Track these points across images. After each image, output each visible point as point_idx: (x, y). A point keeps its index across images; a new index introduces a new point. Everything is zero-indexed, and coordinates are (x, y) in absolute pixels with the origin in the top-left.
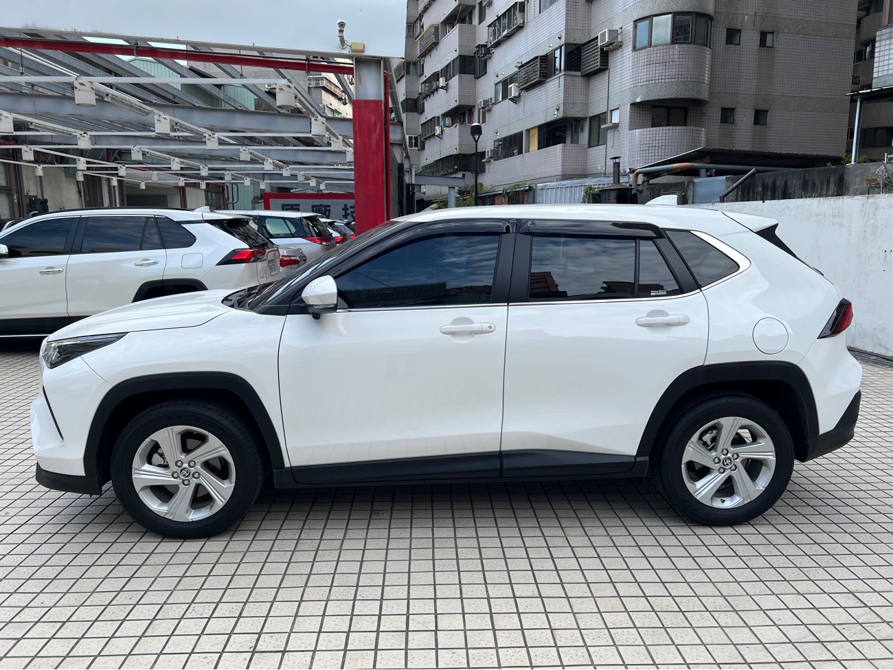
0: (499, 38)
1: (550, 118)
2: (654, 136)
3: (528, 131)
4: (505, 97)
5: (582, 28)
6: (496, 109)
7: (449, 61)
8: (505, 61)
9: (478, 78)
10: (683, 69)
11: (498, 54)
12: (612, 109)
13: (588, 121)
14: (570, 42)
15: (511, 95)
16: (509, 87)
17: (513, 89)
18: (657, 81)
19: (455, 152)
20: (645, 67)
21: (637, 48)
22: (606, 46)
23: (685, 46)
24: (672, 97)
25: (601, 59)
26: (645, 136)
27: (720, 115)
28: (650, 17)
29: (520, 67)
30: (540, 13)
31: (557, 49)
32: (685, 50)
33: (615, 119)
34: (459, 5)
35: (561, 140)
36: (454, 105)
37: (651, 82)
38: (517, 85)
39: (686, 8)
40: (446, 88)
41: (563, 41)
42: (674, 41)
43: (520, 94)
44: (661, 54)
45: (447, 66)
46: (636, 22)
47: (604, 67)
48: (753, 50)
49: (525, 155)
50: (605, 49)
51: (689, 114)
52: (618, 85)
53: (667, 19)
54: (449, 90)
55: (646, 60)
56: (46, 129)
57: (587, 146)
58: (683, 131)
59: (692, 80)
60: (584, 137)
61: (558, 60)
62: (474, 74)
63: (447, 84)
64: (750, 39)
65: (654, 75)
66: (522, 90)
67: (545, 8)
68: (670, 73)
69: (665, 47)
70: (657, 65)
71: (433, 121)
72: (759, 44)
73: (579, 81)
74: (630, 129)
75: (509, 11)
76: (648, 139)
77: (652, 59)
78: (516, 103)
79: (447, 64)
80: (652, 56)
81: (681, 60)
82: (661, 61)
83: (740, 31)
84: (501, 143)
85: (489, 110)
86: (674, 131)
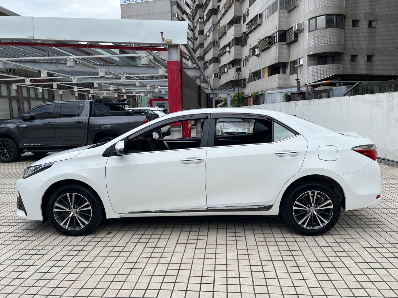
0: (251, 29)
1: (273, 63)
2: (318, 69)
3: (264, 69)
4: (253, 55)
5: (286, 23)
6: (250, 60)
7: (230, 40)
8: (254, 39)
9: (243, 47)
10: (331, 39)
11: (251, 36)
12: (300, 58)
13: (289, 64)
14: (280, 30)
15: (256, 54)
16: (255, 50)
17: (257, 51)
18: (319, 45)
19: (233, 79)
20: (314, 39)
21: (310, 31)
22: (297, 31)
23: (332, 29)
24: (327, 51)
25: (294, 36)
26: (314, 69)
27: (350, 59)
28: (316, 17)
29: (260, 41)
30: (268, 18)
31: (275, 33)
32: (332, 30)
33: (301, 63)
34: (235, 16)
35: (279, 72)
36: (232, 59)
37: (316, 45)
38: (258, 49)
39: (332, 13)
40: (229, 52)
41: (277, 30)
42: (327, 27)
43: (260, 53)
44: (321, 33)
45: (230, 42)
46: (309, 19)
47: (296, 40)
48: (365, 29)
49: (262, 79)
50: (296, 32)
51: (336, 59)
52: (302, 47)
53: (324, 18)
54: (231, 53)
55: (314, 36)
56: (60, 76)
57: (289, 74)
58: (332, 66)
59: (335, 44)
60: (288, 70)
61: (276, 38)
62: (241, 45)
63: (230, 50)
64: (363, 24)
65: (318, 42)
66: (261, 51)
67: (270, 16)
68: (325, 41)
69: (322, 30)
70: (319, 38)
71: (224, 66)
72: (368, 26)
73: (285, 47)
74: (308, 66)
75: (255, 17)
76: (316, 71)
77: (317, 35)
78: (258, 57)
79: (229, 41)
80: (317, 34)
81: (330, 35)
82: (321, 36)
83: (359, 21)
84: (252, 74)
85: (248, 61)
86: (327, 67)
